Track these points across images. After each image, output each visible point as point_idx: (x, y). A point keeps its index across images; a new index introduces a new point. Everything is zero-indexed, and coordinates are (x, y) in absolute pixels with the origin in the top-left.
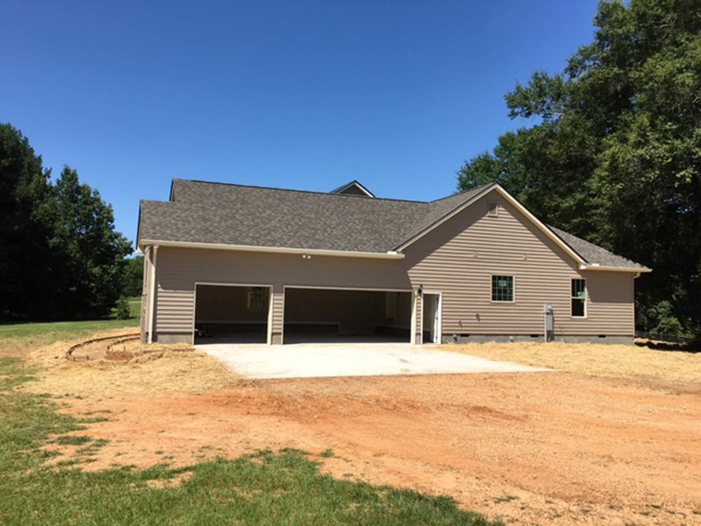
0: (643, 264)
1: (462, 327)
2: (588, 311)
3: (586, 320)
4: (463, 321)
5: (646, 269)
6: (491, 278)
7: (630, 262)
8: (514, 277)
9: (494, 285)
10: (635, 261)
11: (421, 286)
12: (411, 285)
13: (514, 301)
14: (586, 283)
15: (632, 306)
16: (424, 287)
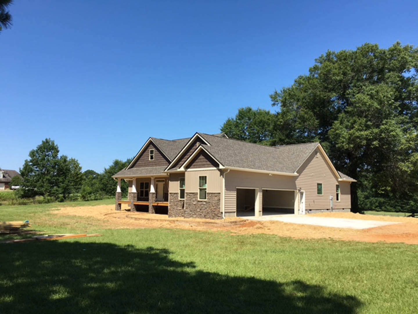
0: (354, 178)
1: (310, 206)
2: (341, 199)
3: (339, 202)
4: (311, 204)
5: (355, 181)
6: (316, 185)
7: (349, 178)
8: (323, 184)
9: (318, 187)
10: (351, 177)
11: (300, 188)
12: (296, 187)
13: (323, 194)
14: (340, 186)
15: (350, 196)
16: (302, 189)
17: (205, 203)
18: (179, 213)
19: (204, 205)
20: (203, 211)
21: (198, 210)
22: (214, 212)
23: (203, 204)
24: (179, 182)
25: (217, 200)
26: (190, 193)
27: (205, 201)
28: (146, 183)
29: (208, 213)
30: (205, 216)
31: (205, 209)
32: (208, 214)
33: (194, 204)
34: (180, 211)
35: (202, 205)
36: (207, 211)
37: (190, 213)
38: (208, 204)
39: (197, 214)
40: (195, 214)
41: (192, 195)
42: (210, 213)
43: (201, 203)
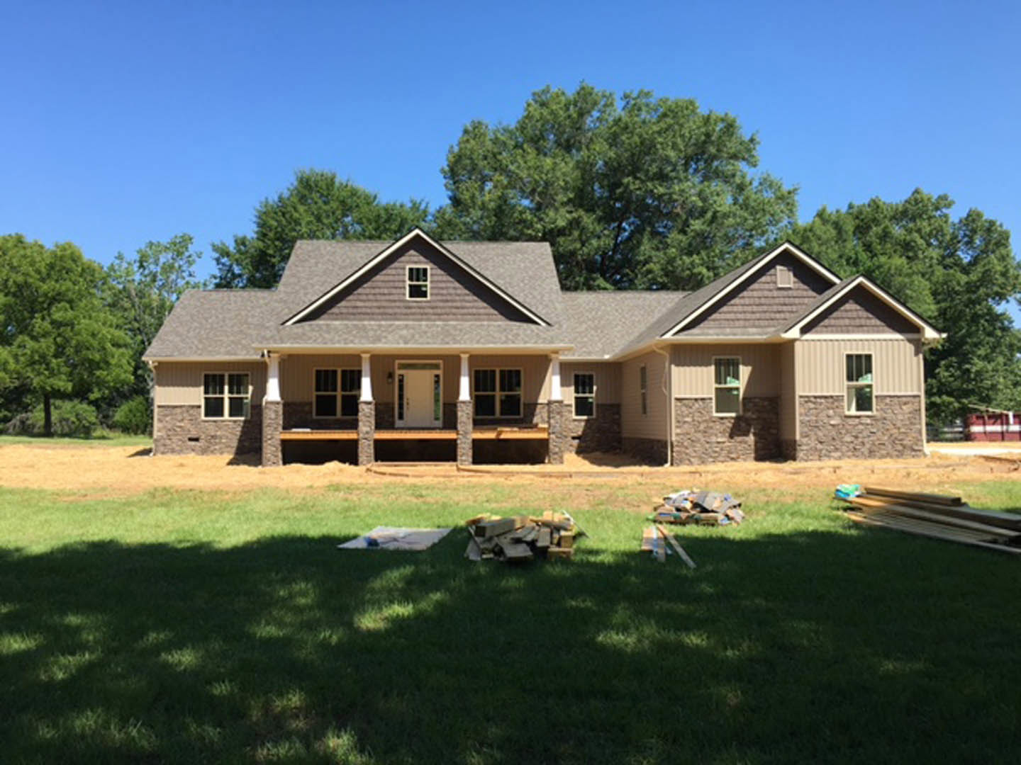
17: (869, 421)
18: (716, 452)
19: (868, 424)
20: (866, 440)
21: (848, 439)
22: (901, 440)
23: (862, 424)
24: (713, 368)
25: (907, 411)
26: (815, 397)
27: (868, 417)
28: (344, 372)
29: (884, 444)
30: (871, 452)
31: (869, 436)
32: (882, 447)
33: (833, 425)
34: (721, 445)
35: (861, 427)
36: (878, 439)
37: (819, 446)
38: (879, 423)
39: (844, 448)
40: (837, 449)
41: (823, 401)
42: (887, 443)
43: (857, 420)
